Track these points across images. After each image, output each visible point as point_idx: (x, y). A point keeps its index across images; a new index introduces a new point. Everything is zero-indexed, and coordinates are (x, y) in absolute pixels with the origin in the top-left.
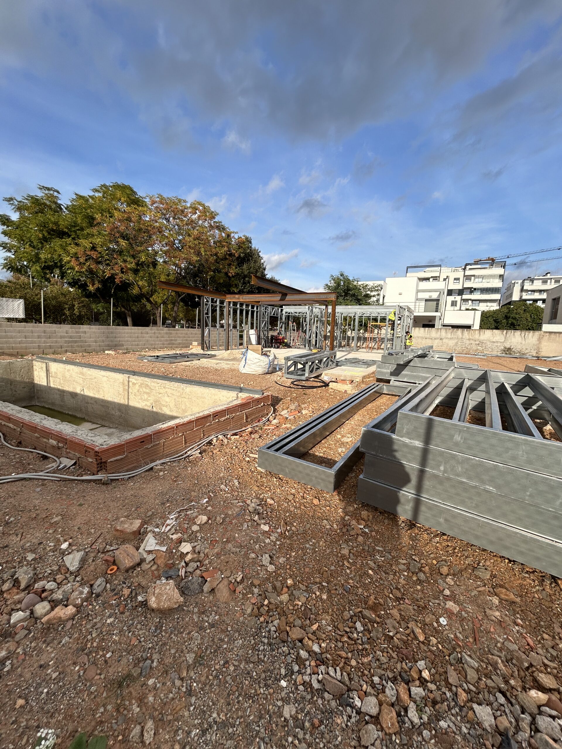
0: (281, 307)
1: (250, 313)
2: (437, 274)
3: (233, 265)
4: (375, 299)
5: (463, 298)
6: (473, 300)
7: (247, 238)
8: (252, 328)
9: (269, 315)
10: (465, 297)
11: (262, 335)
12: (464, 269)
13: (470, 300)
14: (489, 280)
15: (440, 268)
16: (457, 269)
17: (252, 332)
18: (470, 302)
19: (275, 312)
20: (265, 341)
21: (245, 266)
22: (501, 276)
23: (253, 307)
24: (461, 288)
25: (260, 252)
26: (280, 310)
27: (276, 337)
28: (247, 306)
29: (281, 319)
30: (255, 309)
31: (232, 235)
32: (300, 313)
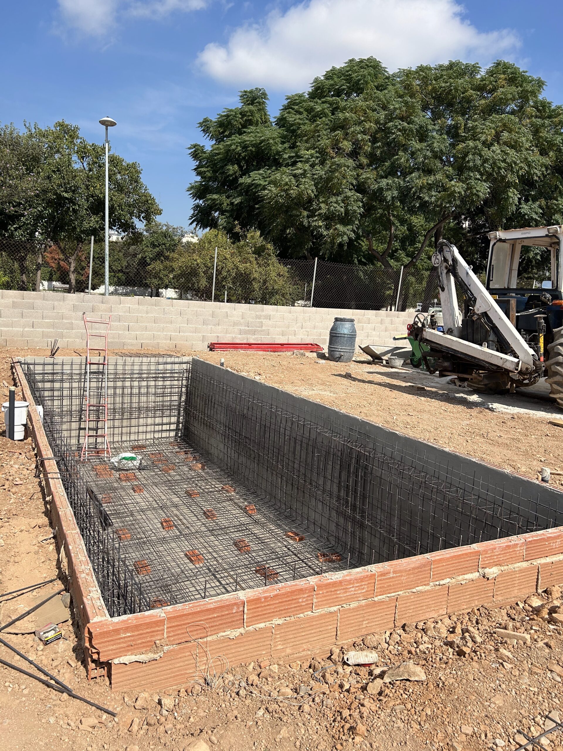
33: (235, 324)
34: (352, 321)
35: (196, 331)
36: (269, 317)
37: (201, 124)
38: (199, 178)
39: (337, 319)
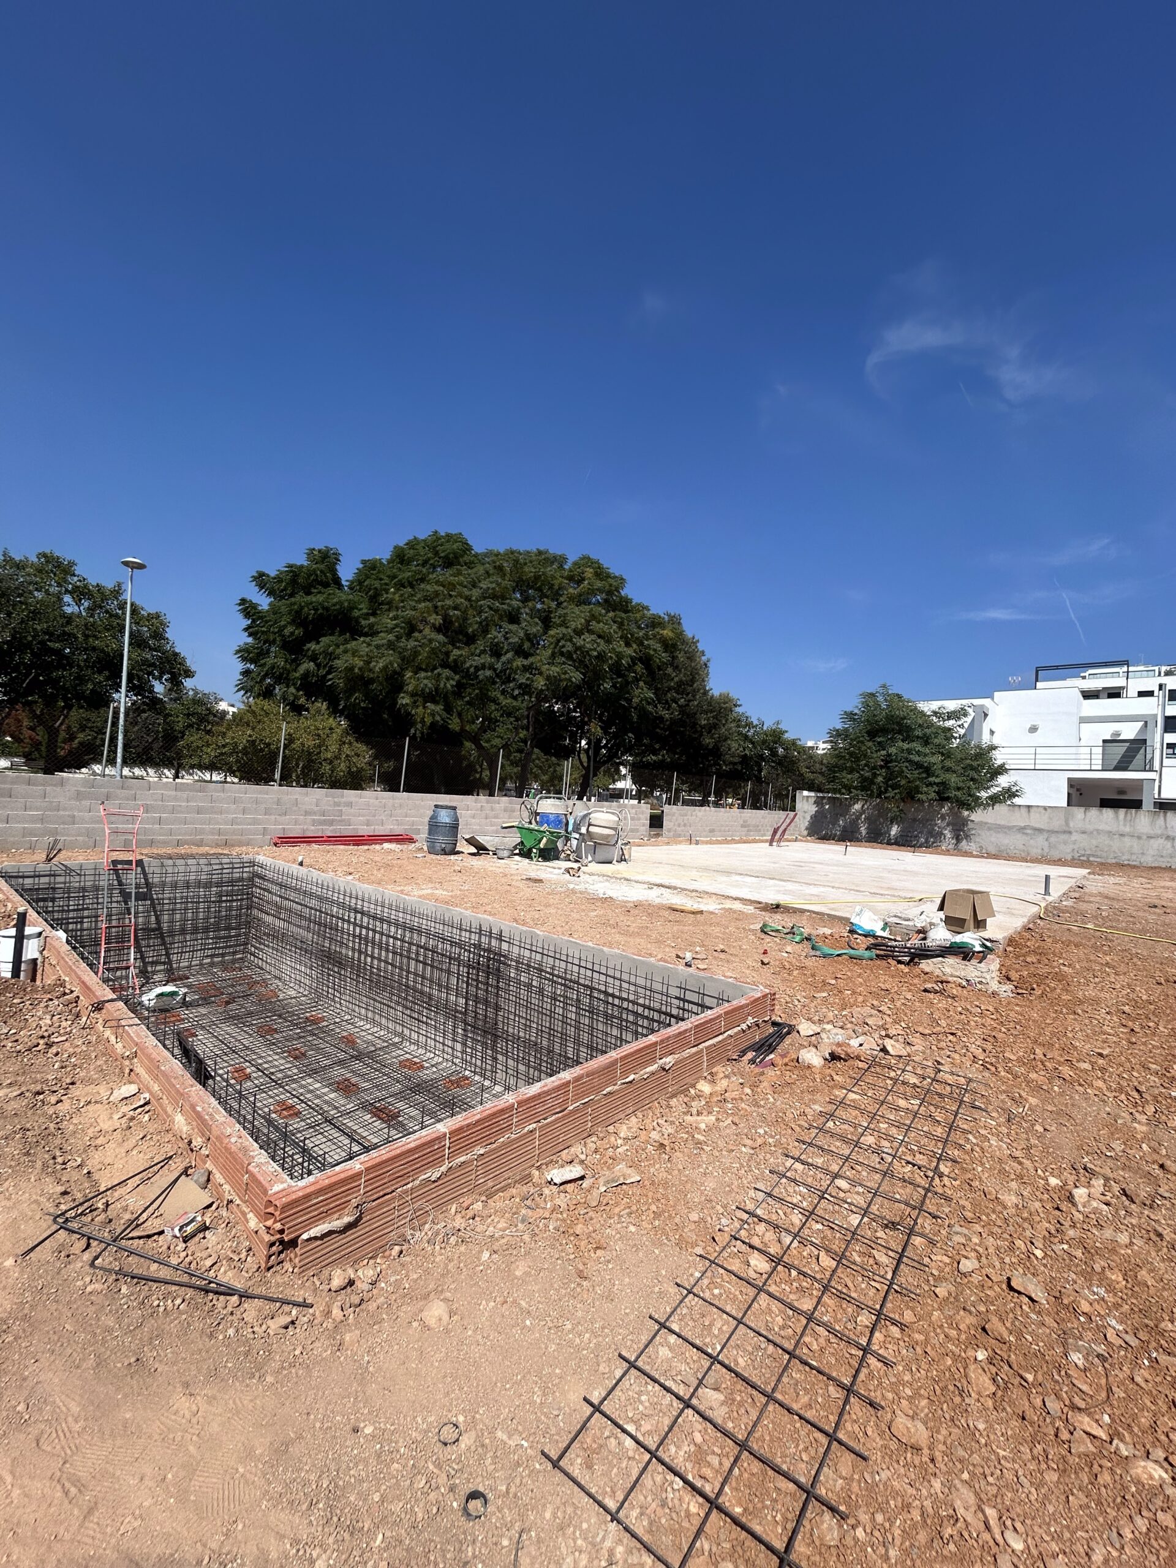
2: (1119, 683)
15: (1125, 669)
33: (307, 813)
34: (454, 808)
35: (255, 822)
36: (350, 804)
37: (255, 578)
38: (250, 640)
39: (436, 806)
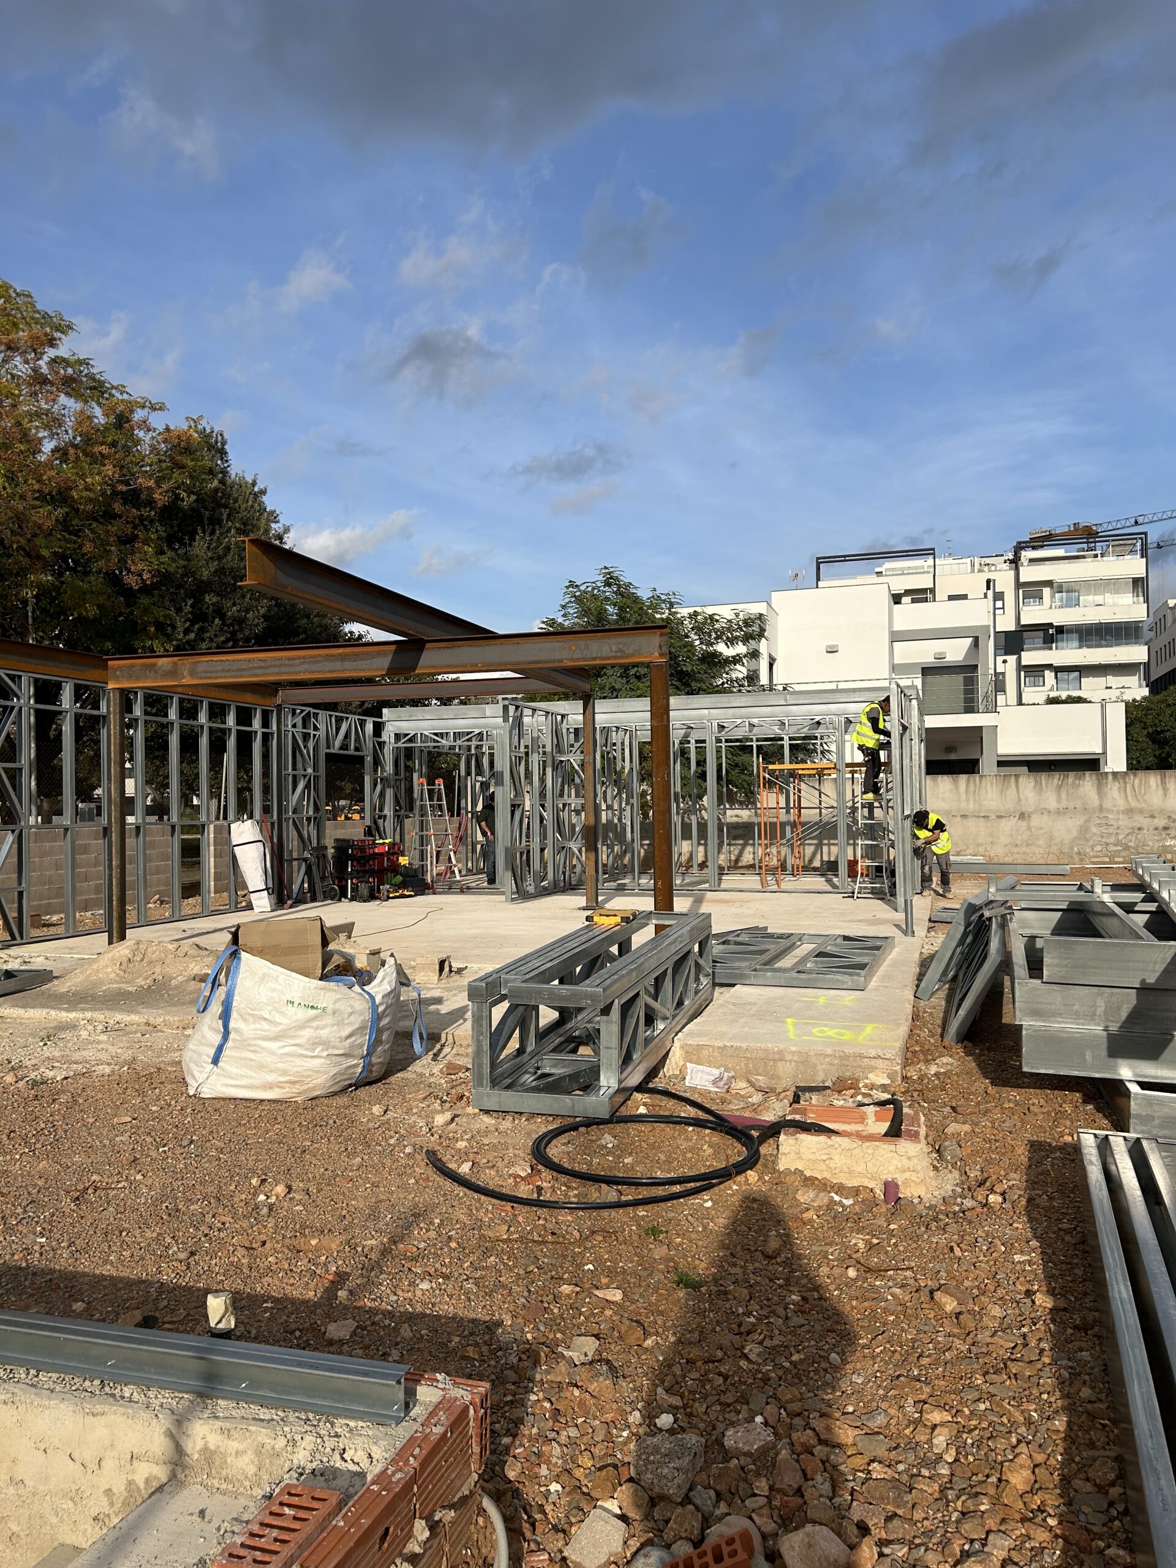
0: (375, 711)
1: (231, 743)
2: (925, 582)
3: (146, 542)
4: (740, 672)
5: (1024, 663)
6: (1057, 670)
7: (206, 436)
8: (244, 809)
9: (324, 750)
10: (1030, 657)
11: (292, 843)
12: (1015, 562)
13: (1049, 667)
14: (1099, 599)
15: (930, 561)
16: (988, 560)
17: (244, 831)
18: (1049, 675)
19: (347, 736)
20: (309, 872)
21: (200, 547)
22: (1139, 584)
23: (245, 716)
24: (1012, 627)
25: (263, 492)
26: (369, 727)
27: (362, 849)
28: (217, 712)
29: (377, 762)
30: (257, 724)
31: (139, 415)
32: (457, 736)
